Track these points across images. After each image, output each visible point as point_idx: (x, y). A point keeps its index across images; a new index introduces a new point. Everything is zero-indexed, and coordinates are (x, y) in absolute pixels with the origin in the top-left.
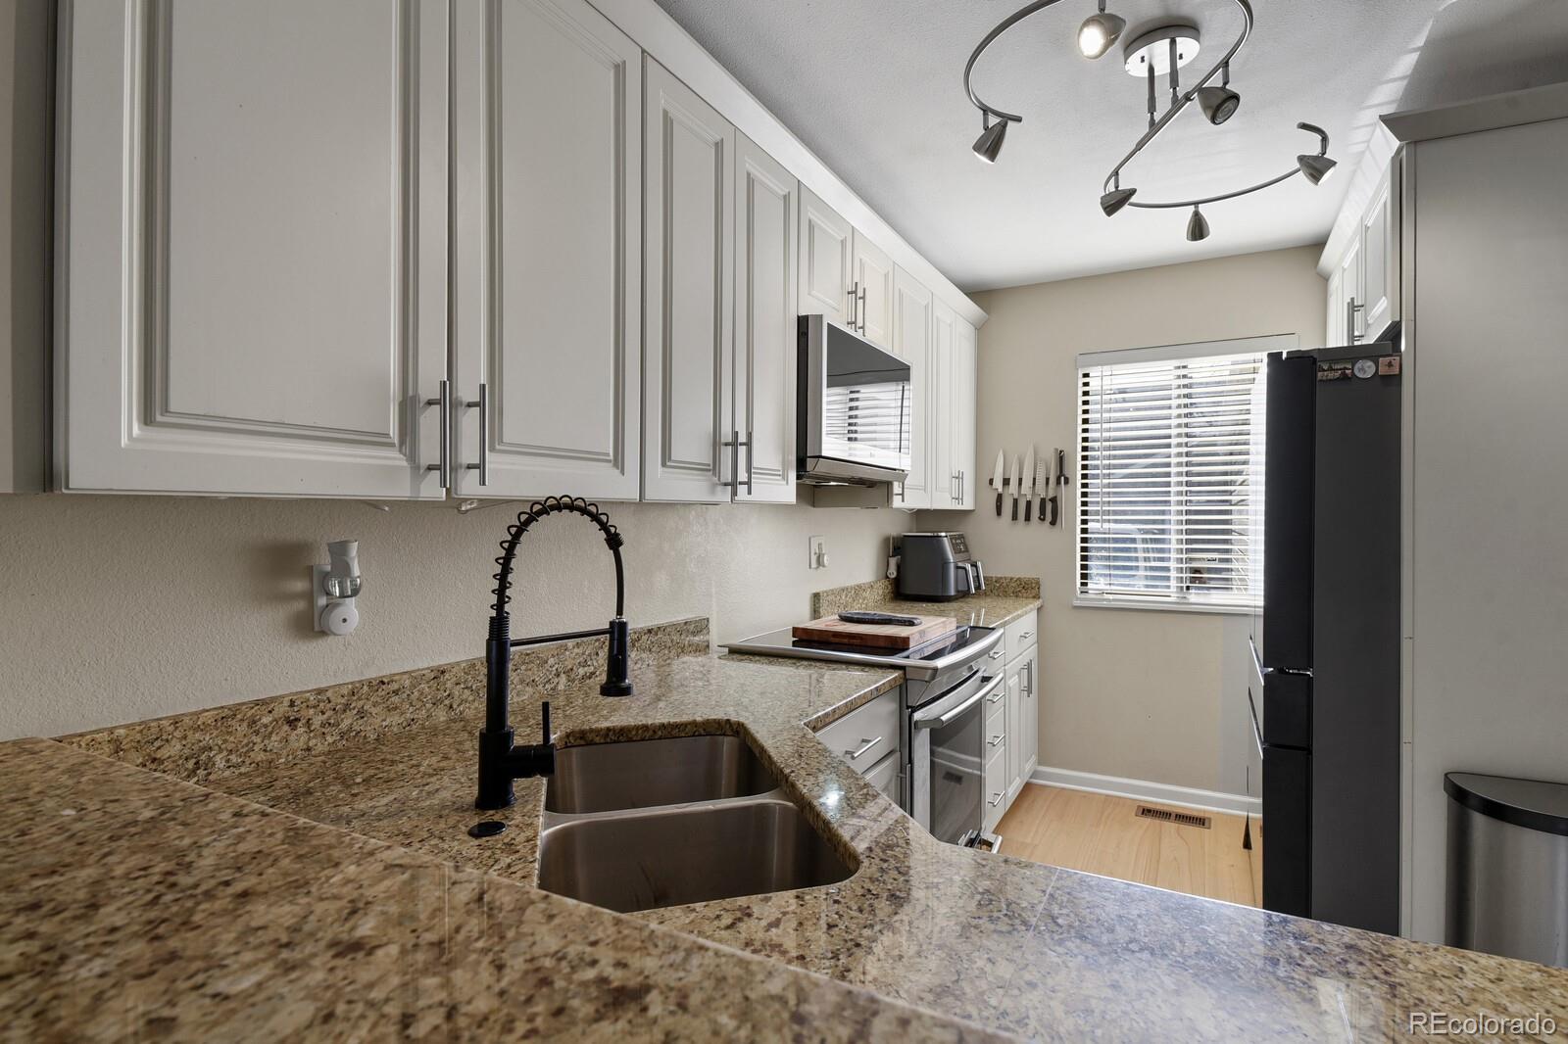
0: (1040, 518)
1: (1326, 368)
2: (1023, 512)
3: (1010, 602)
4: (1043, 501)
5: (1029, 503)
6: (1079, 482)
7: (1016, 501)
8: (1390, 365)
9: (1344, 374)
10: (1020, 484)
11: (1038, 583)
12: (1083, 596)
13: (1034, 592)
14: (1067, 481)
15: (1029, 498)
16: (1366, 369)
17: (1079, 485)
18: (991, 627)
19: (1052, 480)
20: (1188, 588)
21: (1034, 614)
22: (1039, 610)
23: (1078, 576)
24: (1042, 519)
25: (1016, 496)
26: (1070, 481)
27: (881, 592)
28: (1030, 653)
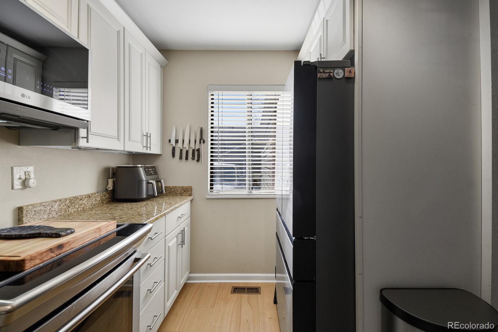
0: (192, 158)
1: (322, 71)
2: (185, 156)
3: (177, 199)
4: (194, 150)
5: (187, 152)
6: (210, 142)
7: (181, 150)
8: (350, 72)
9: (330, 75)
10: (183, 142)
11: (191, 189)
12: (211, 193)
13: (189, 193)
14: (204, 142)
15: (187, 149)
16: (339, 74)
17: (209, 144)
18: (145, 223)
19: (198, 141)
20: (252, 188)
21: (189, 203)
22: (191, 201)
23: (209, 185)
24: (193, 159)
25: (181, 148)
26: (205, 141)
27: (98, 199)
28: (185, 224)
